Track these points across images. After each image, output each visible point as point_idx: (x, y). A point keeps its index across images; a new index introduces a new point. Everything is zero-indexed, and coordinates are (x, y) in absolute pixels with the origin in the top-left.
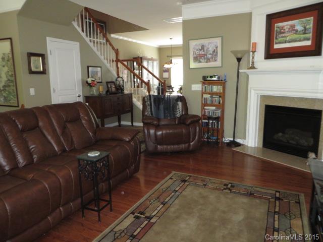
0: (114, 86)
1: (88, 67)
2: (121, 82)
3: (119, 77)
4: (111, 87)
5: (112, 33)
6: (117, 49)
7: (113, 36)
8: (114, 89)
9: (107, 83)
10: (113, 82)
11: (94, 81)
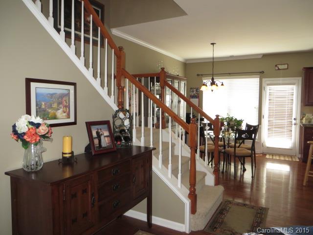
0: (106, 133)
1: (29, 81)
2: (127, 123)
3: (122, 108)
4: (99, 136)
5: (115, 27)
6: (121, 49)
7: (115, 32)
8: (106, 142)
9: (89, 125)
10: (107, 123)
11: (38, 125)
